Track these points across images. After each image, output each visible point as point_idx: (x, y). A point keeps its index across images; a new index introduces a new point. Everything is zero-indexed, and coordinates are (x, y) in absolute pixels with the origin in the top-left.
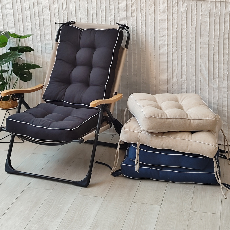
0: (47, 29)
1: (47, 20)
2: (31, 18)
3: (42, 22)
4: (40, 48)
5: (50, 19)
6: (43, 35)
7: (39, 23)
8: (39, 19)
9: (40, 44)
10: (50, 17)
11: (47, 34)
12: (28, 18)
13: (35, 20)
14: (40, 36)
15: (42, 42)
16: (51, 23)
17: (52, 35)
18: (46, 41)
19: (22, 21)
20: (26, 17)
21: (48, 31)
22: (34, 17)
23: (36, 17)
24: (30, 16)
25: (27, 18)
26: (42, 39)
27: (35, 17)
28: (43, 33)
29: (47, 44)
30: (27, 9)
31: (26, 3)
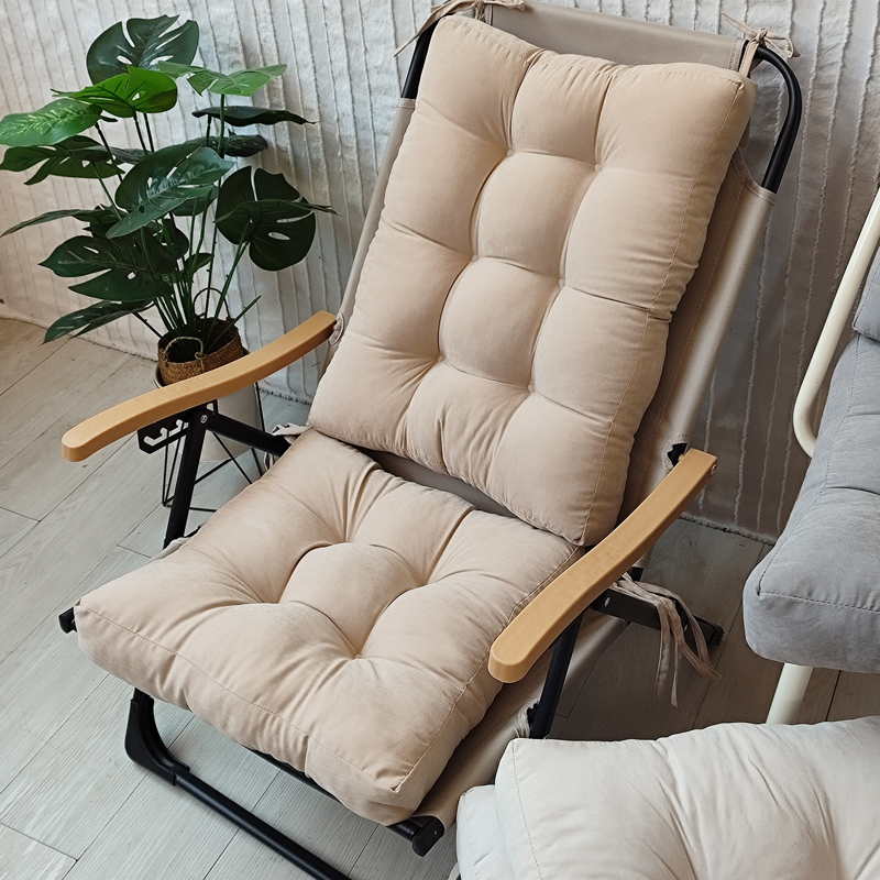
0: (374, 17)
4: (345, 106)
6: (357, 44)
9: (346, 86)
11: (377, 41)
15: (356, 80)
18: (375, 77)
21: (381, 30)
26: (355, 65)
29: (377, 88)
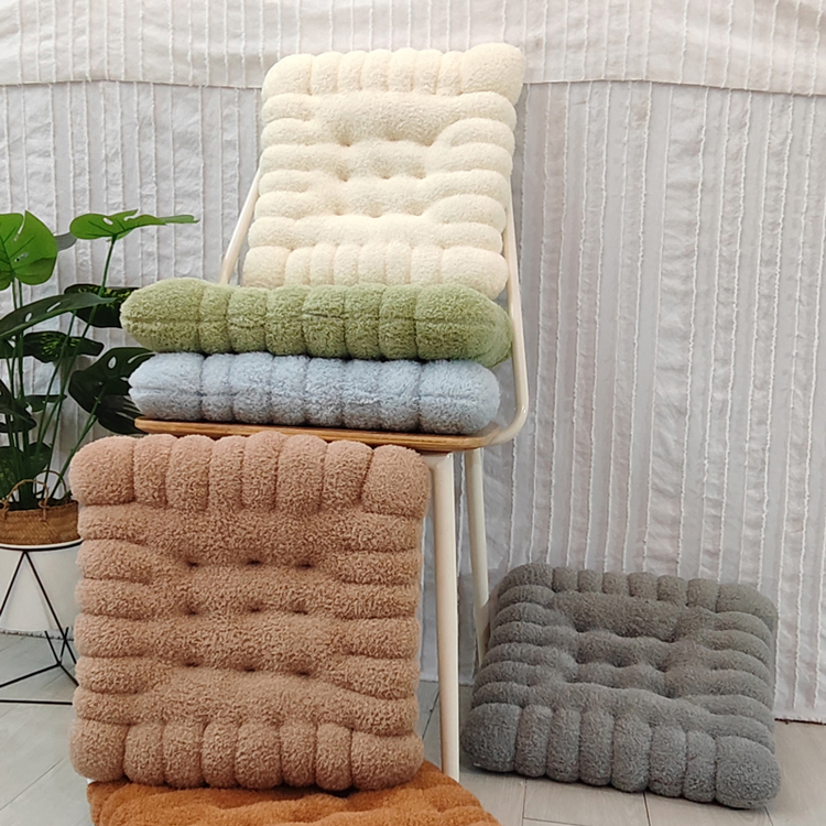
0: (185, 234)
1: (191, 195)
2: (123, 187)
3: (167, 203)
5: (204, 192)
6: (169, 258)
7: (157, 207)
8: (157, 191)
10: (204, 183)
11: (187, 253)
12: (113, 189)
13: (141, 197)
14: (159, 261)
16: (204, 208)
17: (204, 255)
19: (87, 202)
20: (104, 187)
21: (191, 244)
22: (139, 184)
23: (147, 183)
24: (121, 182)
25: (107, 188)
27: (141, 187)
28: (168, 251)
30: (113, 151)
31: (109, 126)
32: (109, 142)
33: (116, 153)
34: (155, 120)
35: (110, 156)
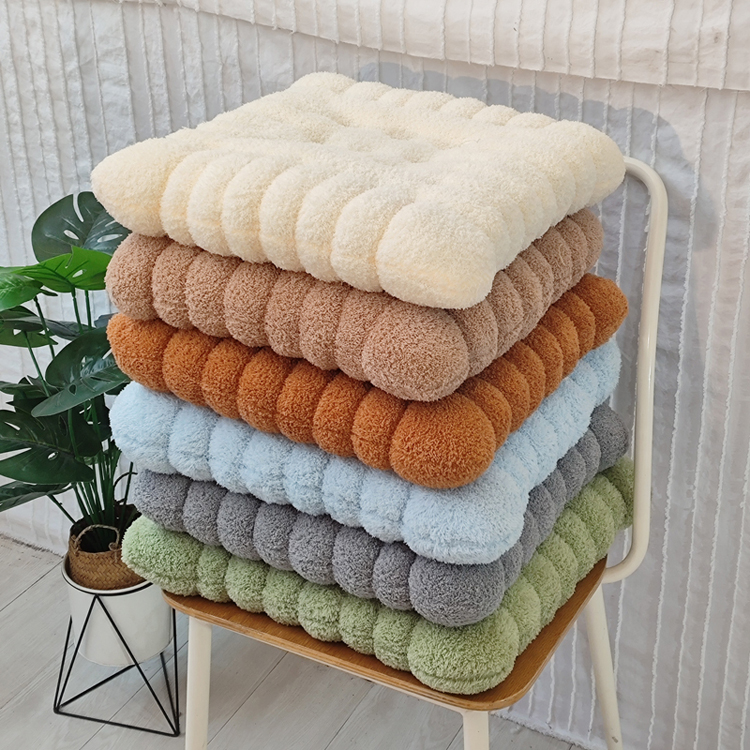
30: (196, 91)
31: (188, 61)
32: (190, 80)
33: (198, 95)
34: (240, 62)
35: (192, 96)
